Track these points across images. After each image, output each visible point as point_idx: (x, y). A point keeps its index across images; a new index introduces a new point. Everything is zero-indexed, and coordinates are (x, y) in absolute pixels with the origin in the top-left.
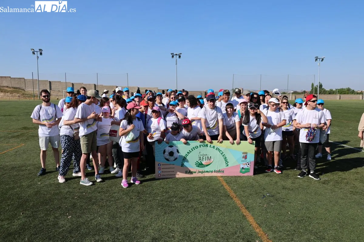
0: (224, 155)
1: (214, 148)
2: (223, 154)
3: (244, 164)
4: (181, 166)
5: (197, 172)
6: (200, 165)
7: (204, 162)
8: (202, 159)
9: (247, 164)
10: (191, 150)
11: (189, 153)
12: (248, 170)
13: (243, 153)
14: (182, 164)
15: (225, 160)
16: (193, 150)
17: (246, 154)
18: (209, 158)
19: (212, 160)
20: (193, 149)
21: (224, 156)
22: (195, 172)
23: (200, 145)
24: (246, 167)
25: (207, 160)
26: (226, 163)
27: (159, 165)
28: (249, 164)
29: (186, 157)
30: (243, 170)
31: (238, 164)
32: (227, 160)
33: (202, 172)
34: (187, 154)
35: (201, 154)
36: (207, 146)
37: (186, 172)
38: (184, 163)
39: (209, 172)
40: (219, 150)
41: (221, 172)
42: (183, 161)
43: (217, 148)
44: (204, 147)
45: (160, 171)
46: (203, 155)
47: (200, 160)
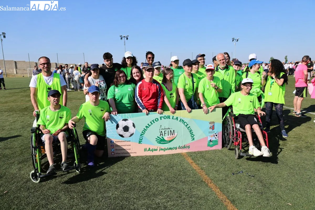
0: (190, 127)
1: (177, 120)
2: (188, 126)
3: (211, 136)
4: (139, 143)
5: (158, 150)
6: (162, 141)
7: (166, 138)
8: (164, 135)
9: (215, 135)
10: (150, 124)
11: (148, 127)
12: (216, 143)
13: (210, 123)
14: (139, 141)
15: (191, 134)
16: (152, 124)
17: (213, 124)
18: (172, 133)
19: (176, 134)
20: (152, 122)
21: (189, 129)
22: (156, 150)
23: (160, 117)
24: (213, 139)
25: (169, 135)
26: (192, 137)
27: (112, 142)
28: (216, 136)
29: (145, 132)
30: (211, 143)
31: (204, 136)
32: (193, 133)
33: (164, 150)
34: (146, 129)
35: (163, 127)
36: (170, 118)
37: (145, 150)
38: (142, 139)
39: (173, 149)
40: (183, 122)
41: (187, 147)
42: (141, 137)
43: (181, 119)
44: (166, 118)
45: (113, 149)
46: (164, 129)
47: (162, 136)
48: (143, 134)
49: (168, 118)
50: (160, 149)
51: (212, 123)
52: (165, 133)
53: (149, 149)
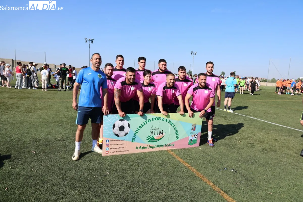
1: (166, 121)
2: (175, 127)
3: (192, 136)
4: (132, 142)
6: (152, 140)
7: (156, 137)
8: (154, 134)
9: (195, 135)
10: (143, 124)
11: (141, 127)
12: (195, 142)
14: (132, 140)
15: (176, 134)
16: (145, 124)
18: (161, 132)
19: (164, 134)
20: (145, 123)
21: (175, 129)
22: (146, 148)
23: (153, 119)
24: (194, 138)
25: (159, 134)
26: (177, 136)
27: (108, 141)
29: (138, 131)
30: (192, 142)
31: (187, 136)
32: (178, 133)
33: (153, 147)
34: (139, 129)
35: (154, 128)
36: (160, 120)
37: (137, 148)
38: (135, 138)
39: (160, 147)
40: (171, 123)
41: (171, 145)
42: (134, 136)
43: (169, 121)
44: (157, 120)
45: (108, 148)
46: (155, 129)
47: (152, 135)
48: (137, 133)
49: (159, 120)
50: (149, 147)
51: (194, 125)
52: (155, 133)
53: (140, 148)
